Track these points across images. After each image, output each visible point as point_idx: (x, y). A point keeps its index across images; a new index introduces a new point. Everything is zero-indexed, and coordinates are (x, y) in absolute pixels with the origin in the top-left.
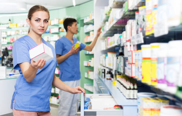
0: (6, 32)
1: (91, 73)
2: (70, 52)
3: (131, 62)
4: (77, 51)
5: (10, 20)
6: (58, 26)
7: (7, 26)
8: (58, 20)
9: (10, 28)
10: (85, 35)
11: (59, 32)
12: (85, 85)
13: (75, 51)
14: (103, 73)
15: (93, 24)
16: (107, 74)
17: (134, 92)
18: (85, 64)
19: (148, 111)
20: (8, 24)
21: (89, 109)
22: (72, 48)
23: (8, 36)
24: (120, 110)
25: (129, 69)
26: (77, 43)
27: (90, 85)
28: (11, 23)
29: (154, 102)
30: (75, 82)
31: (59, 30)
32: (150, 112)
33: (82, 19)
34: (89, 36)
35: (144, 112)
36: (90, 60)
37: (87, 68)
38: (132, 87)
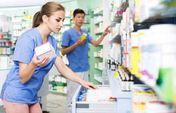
0: (21, 25)
1: (100, 64)
2: (76, 44)
3: (126, 52)
4: (82, 43)
5: (24, 13)
6: (70, 18)
7: (22, 18)
8: (69, 12)
9: (25, 21)
10: (95, 26)
11: (71, 23)
12: (95, 75)
13: (81, 43)
14: (108, 63)
15: (102, 15)
16: (112, 64)
17: (130, 84)
18: (95, 55)
19: (138, 105)
20: (23, 16)
21: (84, 101)
22: (78, 40)
23: (23, 28)
24: (114, 103)
25: (124, 59)
26: (83, 35)
27: (100, 76)
28: (26, 16)
29: (145, 95)
30: (83, 73)
31: (71, 22)
32: (141, 106)
33: (92, 11)
34: (98, 27)
35: (134, 106)
36: (99, 51)
37: (97, 59)
38: (128, 79)
